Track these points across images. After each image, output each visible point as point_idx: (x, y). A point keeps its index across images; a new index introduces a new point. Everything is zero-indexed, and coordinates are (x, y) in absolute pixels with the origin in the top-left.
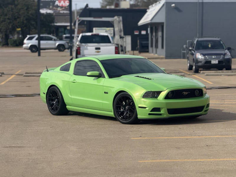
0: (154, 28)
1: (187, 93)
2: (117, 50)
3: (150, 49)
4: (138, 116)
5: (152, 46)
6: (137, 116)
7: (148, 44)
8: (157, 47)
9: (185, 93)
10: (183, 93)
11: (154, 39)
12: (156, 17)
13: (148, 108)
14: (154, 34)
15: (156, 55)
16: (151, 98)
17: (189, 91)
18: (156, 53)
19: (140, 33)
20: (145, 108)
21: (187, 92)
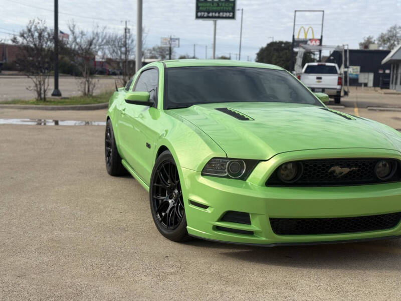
0: (395, 66)
1: (346, 170)
2: (340, 81)
3: (391, 85)
4: (188, 227)
5: (392, 83)
6: (186, 225)
7: (389, 81)
8: (396, 83)
9: (338, 169)
10: (332, 169)
11: (395, 76)
12: (396, 54)
13: (212, 209)
14: (395, 72)
15: (395, 91)
16: (227, 177)
17: (356, 165)
18: (395, 89)
19: (384, 71)
20: (205, 207)
21: (348, 166)
